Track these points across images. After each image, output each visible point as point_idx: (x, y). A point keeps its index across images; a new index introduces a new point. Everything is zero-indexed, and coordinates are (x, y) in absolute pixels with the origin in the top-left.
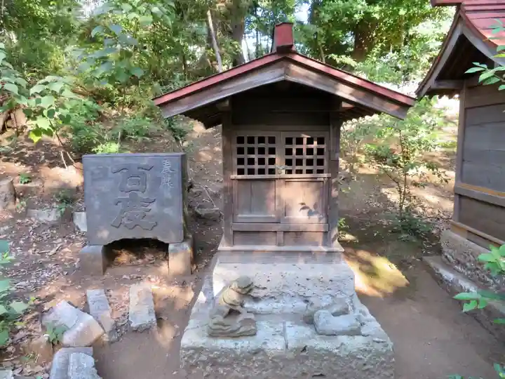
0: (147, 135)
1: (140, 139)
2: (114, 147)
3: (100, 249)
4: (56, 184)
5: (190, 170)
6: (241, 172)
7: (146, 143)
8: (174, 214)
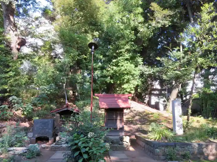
0: (45, 115)
1: (44, 116)
2: (37, 118)
3: (35, 138)
4: (23, 127)
5: (56, 124)
6: (62, 122)
7: (45, 117)
8: (51, 132)
